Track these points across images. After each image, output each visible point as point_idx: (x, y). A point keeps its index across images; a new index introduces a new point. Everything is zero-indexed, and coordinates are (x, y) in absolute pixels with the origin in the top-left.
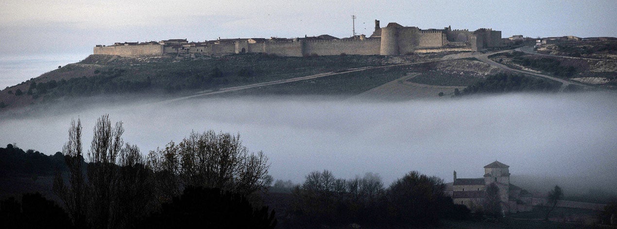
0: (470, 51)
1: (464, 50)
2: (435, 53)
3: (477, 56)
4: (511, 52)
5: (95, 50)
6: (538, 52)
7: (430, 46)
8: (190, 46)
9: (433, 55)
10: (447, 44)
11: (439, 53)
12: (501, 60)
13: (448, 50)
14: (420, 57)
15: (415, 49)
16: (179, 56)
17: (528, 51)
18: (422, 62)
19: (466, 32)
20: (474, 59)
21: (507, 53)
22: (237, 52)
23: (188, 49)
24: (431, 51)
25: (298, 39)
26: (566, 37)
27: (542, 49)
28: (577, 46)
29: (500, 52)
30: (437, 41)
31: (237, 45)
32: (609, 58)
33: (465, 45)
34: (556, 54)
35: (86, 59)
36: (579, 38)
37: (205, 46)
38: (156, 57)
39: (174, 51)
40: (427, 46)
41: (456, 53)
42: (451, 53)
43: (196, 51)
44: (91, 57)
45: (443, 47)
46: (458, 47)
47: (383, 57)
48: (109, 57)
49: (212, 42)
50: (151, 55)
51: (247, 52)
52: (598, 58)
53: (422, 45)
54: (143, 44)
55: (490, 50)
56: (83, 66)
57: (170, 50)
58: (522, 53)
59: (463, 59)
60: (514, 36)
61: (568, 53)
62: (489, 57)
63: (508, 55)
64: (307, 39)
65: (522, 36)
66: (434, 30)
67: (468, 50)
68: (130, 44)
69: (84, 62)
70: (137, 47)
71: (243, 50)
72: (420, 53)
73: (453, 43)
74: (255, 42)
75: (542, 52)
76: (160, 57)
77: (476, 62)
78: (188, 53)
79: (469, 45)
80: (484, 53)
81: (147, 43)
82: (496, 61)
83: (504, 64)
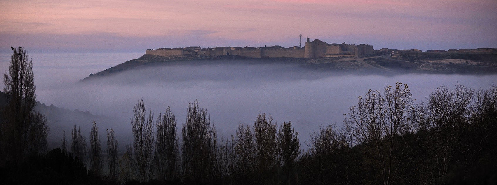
0: (354, 57)
1: (351, 56)
2: (335, 57)
3: (357, 60)
4: (376, 57)
5: (147, 52)
6: (392, 58)
7: (333, 53)
8: (198, 51)
9: (333, 59)
10: (341, 52)
11: (337, 57)
12: (370, 62)
13: (342, 56)
14: (326, 60)
15: (324, 55)
16: (192, 56)
17: (386, 57)
18: (327, 63)
19: (353, 45)
20: (355, 61)
21: (374, 58)
22: (224, 54)
23: (197, 52)
24: (334, 56)
25: (260, 48)
26: (413, 49)
27: (394, 56)
28: (413, 55)
29: (371, 58)
30: (337, 50)
31: (224, 51)
32: (429, 63)
33: (351, 53)
34: (401, 60)
35: (142, 57)
36: (420, 51)
37: (206, 51)
38: (178, 57)
39: (189, 53)
40: (331, 53)
41: (346, 57)
42: (343, 57)
43: (201, 54)
44: (144, 55)
45: (340, 54)
46: (348, 54)
47: (306, 59)
48: (154, 56)
49: (211, 49)
50: (176, 56)
51: (229, 54)
52: (423, 62)
53: (327, 53)
54: (174, 49)
55: (365, 56)
56: (139, 61)
57: (187, 53)
58: (382, 59)
59: (349, 61)
60: (383, 49)
61: (408, 59)
62: (364, 60)
63: (374, 59)
64: (266, 48)
65: (387, 49)
66: (335, 45)
67: (353, 56)
68: (167, 49)
69: (140, 58)
70: (169, 51)
71: (228, 53)
72: (326, 57)
73: (345, 52)
74: (235, 49)
75: (393, 58)
76: (181, 57)
77: (356, 63)
78: (197, 55)
79: (354, 53)
80: (361, 58)
81: (176, 49)
82: (367, 63)
83: (371, 64)
